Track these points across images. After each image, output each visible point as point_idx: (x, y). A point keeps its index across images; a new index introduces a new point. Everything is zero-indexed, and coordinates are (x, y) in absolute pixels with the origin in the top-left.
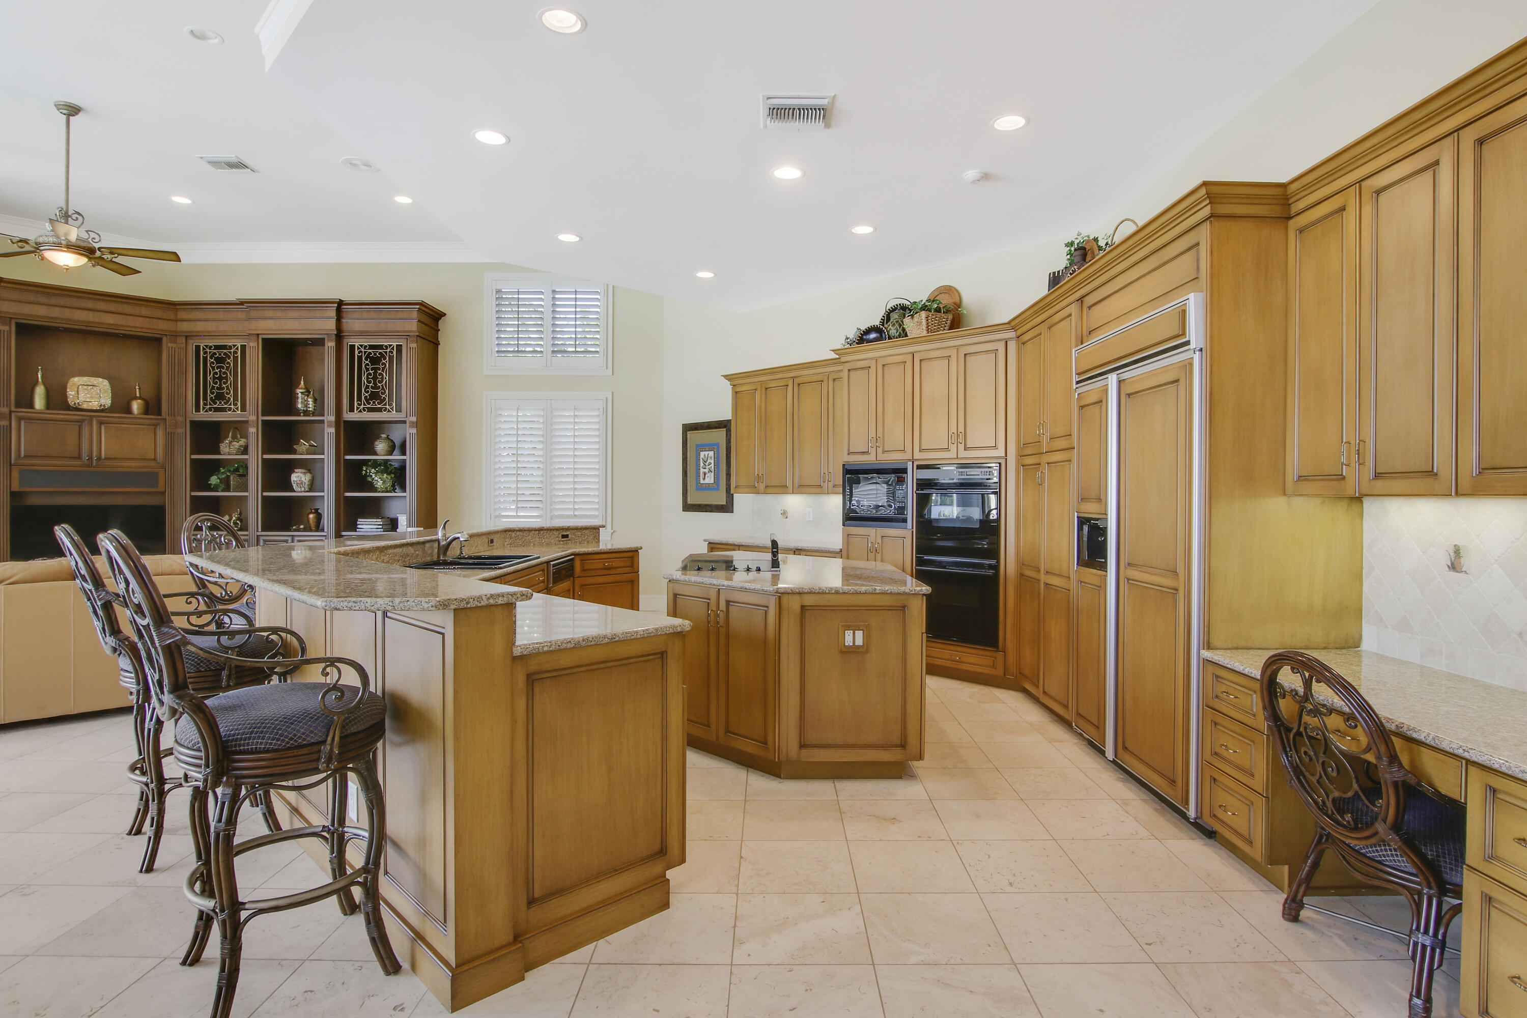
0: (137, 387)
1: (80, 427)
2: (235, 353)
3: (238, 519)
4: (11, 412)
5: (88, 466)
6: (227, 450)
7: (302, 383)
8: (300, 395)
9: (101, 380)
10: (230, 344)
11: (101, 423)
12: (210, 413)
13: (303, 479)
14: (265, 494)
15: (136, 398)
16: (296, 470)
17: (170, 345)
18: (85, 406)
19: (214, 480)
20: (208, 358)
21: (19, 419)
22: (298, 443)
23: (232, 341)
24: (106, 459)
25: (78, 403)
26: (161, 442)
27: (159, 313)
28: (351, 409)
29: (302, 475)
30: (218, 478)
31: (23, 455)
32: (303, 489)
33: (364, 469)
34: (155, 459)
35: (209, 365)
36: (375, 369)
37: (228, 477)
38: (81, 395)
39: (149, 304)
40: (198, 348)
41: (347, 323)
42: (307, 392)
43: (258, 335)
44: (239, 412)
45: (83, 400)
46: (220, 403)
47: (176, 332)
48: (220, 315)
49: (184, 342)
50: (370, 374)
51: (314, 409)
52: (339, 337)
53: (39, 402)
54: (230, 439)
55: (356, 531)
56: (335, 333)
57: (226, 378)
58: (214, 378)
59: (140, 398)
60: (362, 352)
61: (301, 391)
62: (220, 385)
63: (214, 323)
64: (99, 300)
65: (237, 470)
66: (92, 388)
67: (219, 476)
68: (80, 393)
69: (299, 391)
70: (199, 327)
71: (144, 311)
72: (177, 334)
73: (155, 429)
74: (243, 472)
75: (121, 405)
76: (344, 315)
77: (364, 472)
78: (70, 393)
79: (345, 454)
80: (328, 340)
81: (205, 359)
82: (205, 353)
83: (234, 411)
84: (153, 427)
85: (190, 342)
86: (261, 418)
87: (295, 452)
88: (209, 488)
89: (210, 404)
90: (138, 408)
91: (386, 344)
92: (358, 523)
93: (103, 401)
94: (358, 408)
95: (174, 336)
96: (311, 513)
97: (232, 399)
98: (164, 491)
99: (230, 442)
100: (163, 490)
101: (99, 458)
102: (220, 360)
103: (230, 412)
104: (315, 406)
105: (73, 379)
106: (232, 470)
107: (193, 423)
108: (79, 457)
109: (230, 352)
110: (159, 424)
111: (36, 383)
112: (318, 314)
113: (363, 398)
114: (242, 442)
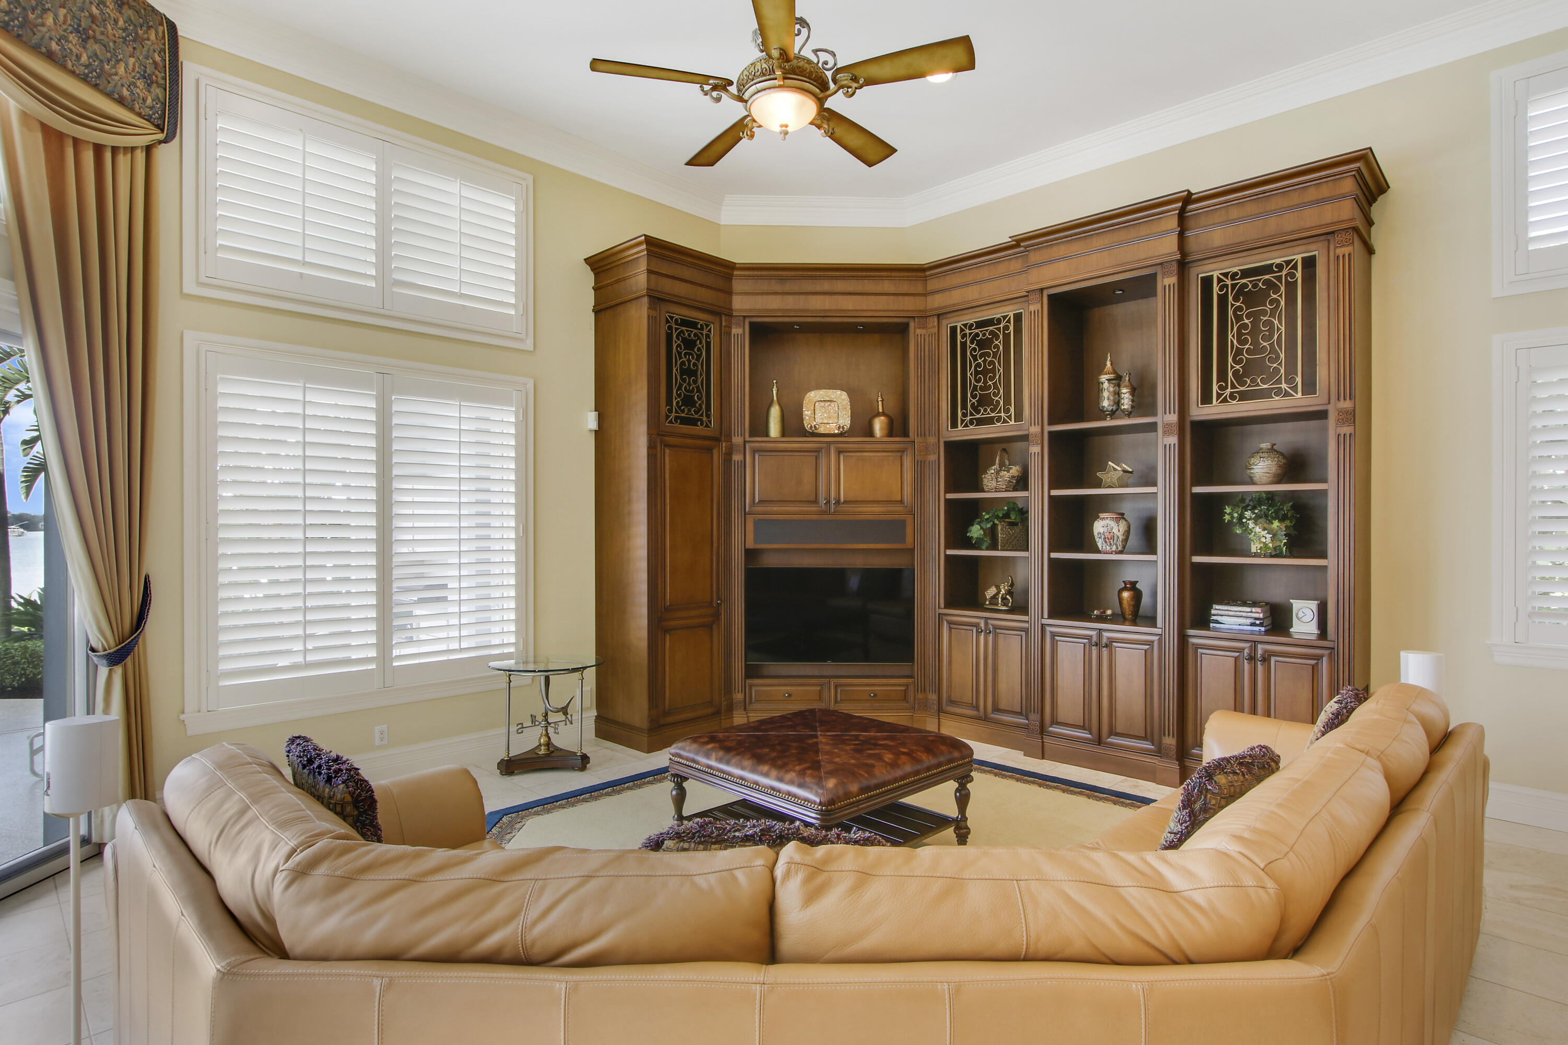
0: (880, 399)
1: (817, 458)
2: (1006, 328)
3: (1010, 592)
4: (745, 442)
5: (825, 513)
6: (993, 484)
7: (1108, 363)
8: (1106, 385)
9: (839, 392)
10: (998, 316)
11: (839, 452)
12: (971, 427)
13: (1115, 530)
14: (1053, 555)
15: (878, 414)
16: (1102, 515)
17: (919, 331)
18: (822, 430)
19: (976, 531)
20: (968, 342)
21: (754, 451)
22: (1103, 468)
23: (1001, 309)
24: (845, 502)
25: (815, 426)
26: (908, 476)
27: (903, 285)
28: (1206, 398)
29: (1113, 524)
30: (982, 528)
31: (757, 500)
32: (1114, 548)
33: (1228, 510)
34: (901, 502)
35: (968, 353)
36: (1255, 316)
37: (994, 526)
38: (818, 415)
40: (953, 330)
41: (1199, 237)
42: (1117, 380)
43: (1041, 290)
44: (1013, 423)
45: (820, 421)
46: (985, 410)
47: (925, 311)
48: (984, 273)
49: (936, 324)
50: (1245, 326)
51: (1132, 406)
52: (1183, 265)
53: (774, 429)
54: (996, 466)
55: (1209, 628)
56: (1177, 258)
57: (993, 371)
58: (977, 373)
59: (883, 414)
60: (1227, 286)
61: (1107, 377)
62: (986, 382)
63: (975, 288)
65: (1007, 515)
66: (830, 405)
67: (982, 525)
68: (817, 412)
69: (1104, 378)
70: (956, 297)
71: (887, 286)
72: (928, 314)
73: (901, 457)
74: (1015, 519)
75: (861, 425)
77: (1227, 518)
78: (806, 412)
79: (1193, 485)
80: (1164, 274)
81: (964, 345)
82: (964, 336)
83: (1005, 421)
84: (899, 454)
85: (944, 322)
86: (1048, 428)
87: (1099, 485)
88: (968, 543)
89: (972, 414)
90: (881, 429)
91: (1278, 261)
92: (1214, 613)
93: (841, 422)
94: (1219, 396)
95: (923, 317)
96: (1125, 589)
97: (1002, 403)
98: (912, 547)
99: (998, 472)
100: (910, 546)
101: (838, 502)
102: (984, 344)
103: (999, 424)
104: (1132, 400)
105: (809, 393)
106: (1001, 515)
107: (949, 445)
108: (816, 502)
109: (999, 329)
110: (906, 449)
111: (771, 404)
112: (1144, 230)
113: (1230, 374)
114: (1015, 470)
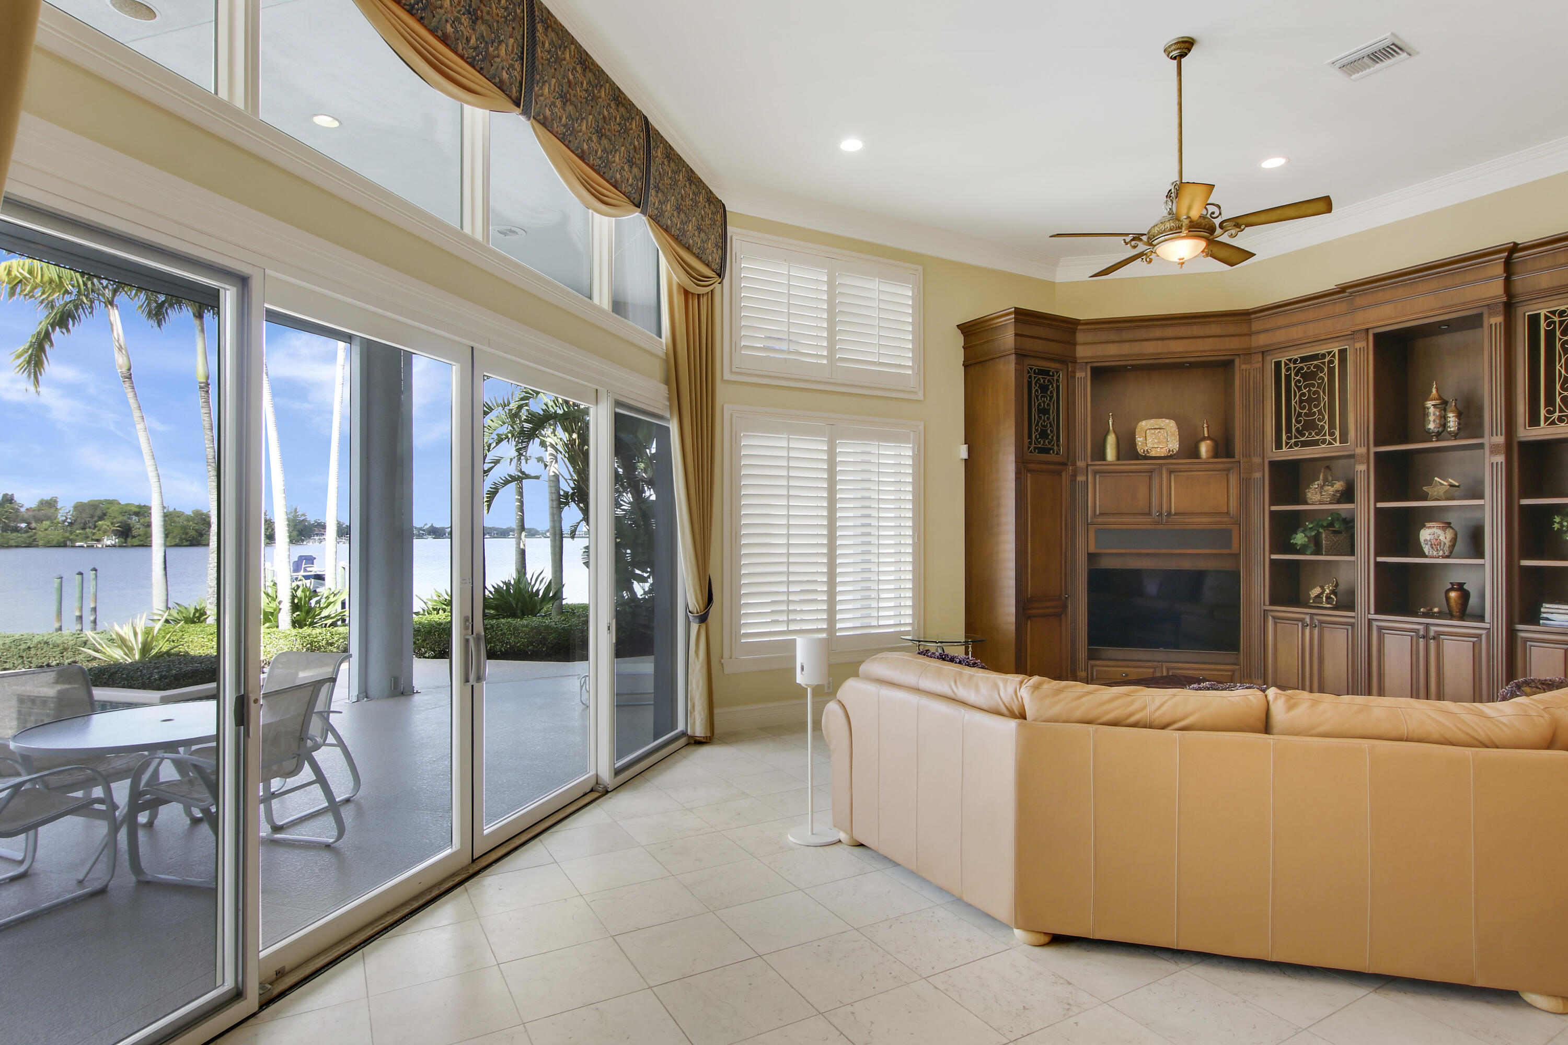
0: (1205, 425)
1: (1150, 477)
2: (1331, 362)
3: (1334, 592)
4: (1087, 465)
5: (1157, 523)
6: (1317, 497)
7: (1434, 391)
8: (1432, 410)
9: (1167, 421)
10: (1323, 352)
11: (1171, 472)
12: (1296, 448)
13: (1442, 538)
14: (1379, 559)
15: (1204, 439)
16: (1428, 525)
17: (1244, 367)
18: (1153, 454)
19: (1300, 539)
20: (1292, 375)
21: (1095, 473)
22: (1430, 483)
23: (1326, 346)
24: (1176, 514)
25: (1147, 450)
26: (1234, 492)
27: (1231, 329)
28: (1534, 420)
29: (1439, 532)
30: (1306, 536)
31: (1098, 513)
32: (1441, 553)
33: (1557, 519)
34: (1228, 513)
35: (1293, 384)
37: (1318, 534)
38: (1149, 440)
39: (1220, 319)
40: (1278, 364)
41: (1524, 281)
42: (1443, 405)
43: (1367, 330)
44: (1338, 444)
45: (1152, 446)
46: (1310, 434)
47: (1250, 349)
48: (1311, 315)
49: (1261, 360)
51: (1459, 429)
52: (1509, 306)
53: (1111, 454)
54: (1320, 482)
55: (1538, 624)
56: (1505, 299)
57: (1318, 399)
58: (1301, 401)
59: (1209, 438)
60: (1554, 322)
61: (1433, 402)
62: (1310, 409)
63: (1301, 328)
64: (1167, 325)
65: (1331, 525)
66: (1159, 432)
67: (1306, 533)
68: (1148, 438)
69: (1429, 404)
70: (1281, 336)
71: (1214, 329)
72: (1253, 351)
73: (1227, 475)
74: (1340, 527)
75: (1189, 450)
76: (1518, 268)
77: (1556, 526)
78: (1139, 439)
79: (1520, 497)
80: (1490, 314)
81: (1288, 377)
82: (1288, 369)
83: (1330, 443)
84: (1225, 472)
85: (1269, 358)
86: (1373, 450)
87: (1425, 497)
88: (1293, 549)
89: (1296, 437)
90: (1207, 451)
92: (1542, 610)
93: (1171, 446)
94: (1547, 419)
95: (1247, 354)
96: (1452, 589)
97: (1327, 427)
98: (1240, 552)
99: (1322, 487)
100: (1237, 552)
101: (1169, 514)
102: (1308, 376)
103: (1324, 446)
104: (1459, 424)
105: (1141, 423)
106: (1325, 525)
107: (1273, 464)
108: (1149, 514)
109: (1324, 363)
110: (1232, 468)
111: (1107, 432)
112: (1469, 277)
113: (1557, 400)
114: (1339, 485)
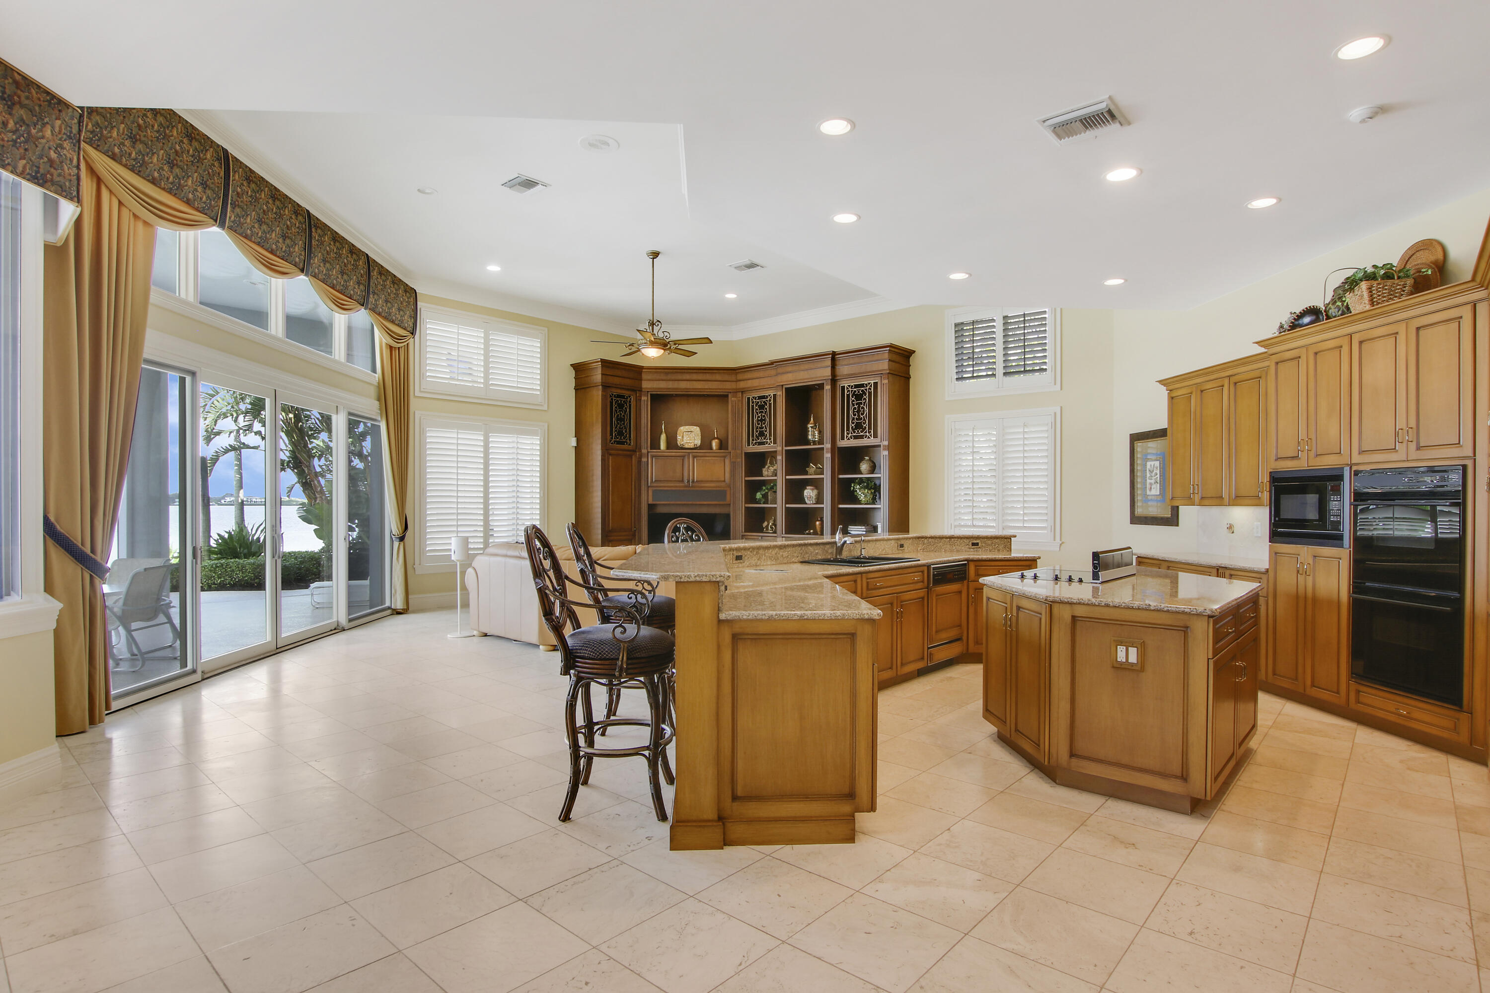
0: (715, 431)
1: (683, 460)
2: (770, 400)
4: (648, 452)
5: (686, 486)
6: (766, 473)
7: (812, 419)
8: (810, 429)
9: (695, 427)
10: (767, 395)
11: (694, 457)
12: (756, 446)
13: (811, 494)
14: (787, 506)
15: (715, 438)
16: (807, 487)
17: (733, 399)
18: (686, 446)
19: (758, 495)
20: (754, 406)
21: (652, 457)
22: (808, 466)
23: (768, 392)
24: (696, 481)
25: (683, 444)
26: (728, 469)
27: (726, 377)
28: (842, 438)
29: (811, 491)
30: (761, 494)
31: (654, 481)
32: (811, 502)
33: (853, 485)
34: (724, 481)
35: (755, 411)
36: (858, 404)
37: (766, 493)
39: (720, 371)
40: (749, 399)
41: (838, 369)
42: (814, 426)
43: (782, 386)
44: (772, 445)
45: (686, 442)
46: (761, 439)
47: (736, 389)
48: (760, 375)
49: (740, 396)
50: (855, 408)
51: (819, 440)
52: (834, 380)
53: (663, 446)
54: (767, 465)
56: (832, 377)
57: (765, 420)
58: (758, 420)
59: (717, 438)
60: (849, 391)
61: (811, 425)
62: (761, 425)
63: (757, 381)
64: (692, 373)
65: (771, 488)
66: (690, 434)
67: (761, 492)
68: (684, 437)
69: (809, 426)
70: (749, 384)
71: (719, 377)
72: (737, 391)
73: (724, 460)
75: (705, 445)
76: (837, 363)
77: (853, 488)
78: (679, 437)
79: (839, 474)
80: (827, 384)
81: (752, 407)
82: (753, 402)
83: (769, 444)
84: (723, 458)
85: (744, 395)
86: (785, 448)
87: (807, 473)
88: (755, 501)
89: (756, 440)
90: (716, 445)
91: (866, 383)
92: (849, 529)
93: (696, 442)
94: (847, 437)
95: (735, 392)
96: (818, 520)
97: (768, 435)
99: (767, 467)
100: (729, 502)
101: (693, 481)
102: (761, 407)
103: (766, 445)
104: (819, 437)
105: (680, 428)
106: (768, 488)
107: (746, 454)
108: (682, 481)
109: (767, 401)
110: (727, 456)
111: (661, 433)
112: (819, 365)
113: (851, 428)
